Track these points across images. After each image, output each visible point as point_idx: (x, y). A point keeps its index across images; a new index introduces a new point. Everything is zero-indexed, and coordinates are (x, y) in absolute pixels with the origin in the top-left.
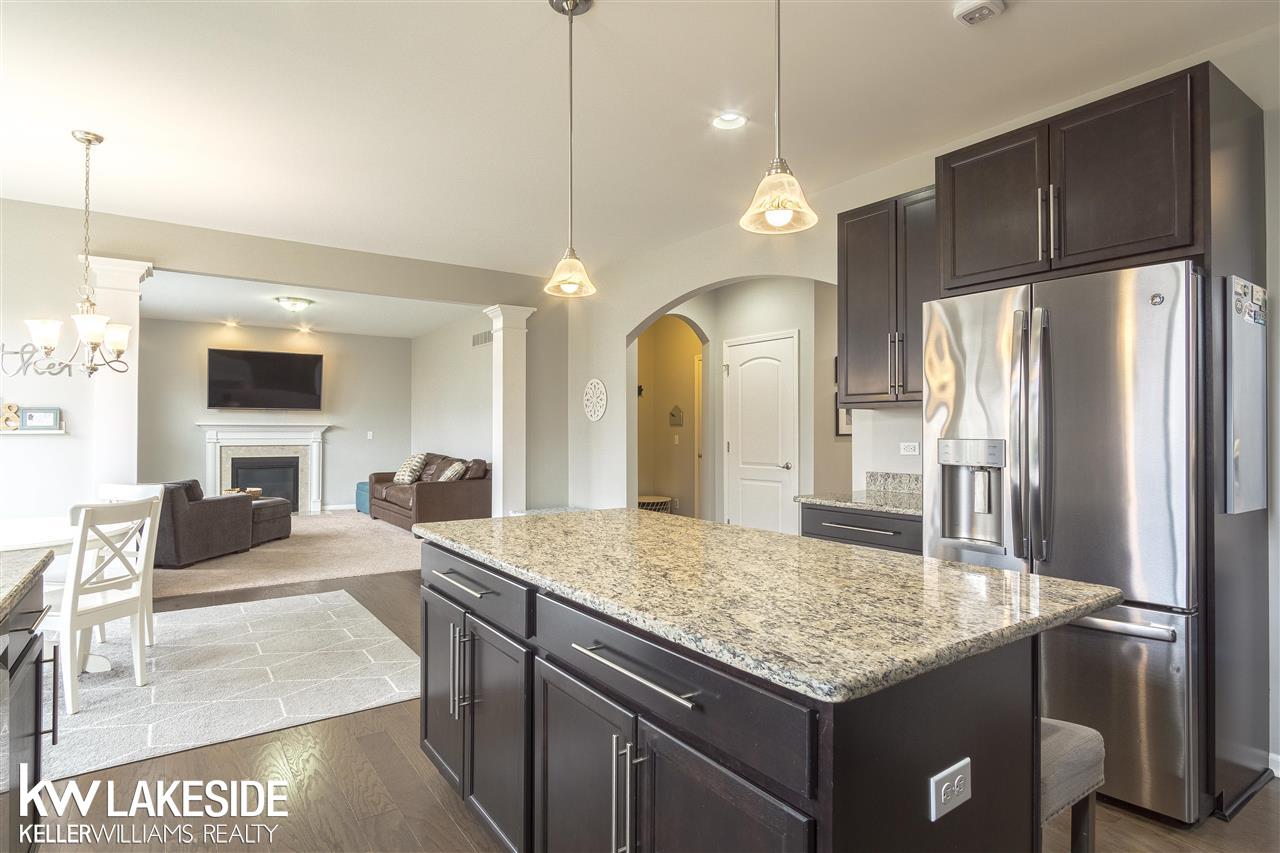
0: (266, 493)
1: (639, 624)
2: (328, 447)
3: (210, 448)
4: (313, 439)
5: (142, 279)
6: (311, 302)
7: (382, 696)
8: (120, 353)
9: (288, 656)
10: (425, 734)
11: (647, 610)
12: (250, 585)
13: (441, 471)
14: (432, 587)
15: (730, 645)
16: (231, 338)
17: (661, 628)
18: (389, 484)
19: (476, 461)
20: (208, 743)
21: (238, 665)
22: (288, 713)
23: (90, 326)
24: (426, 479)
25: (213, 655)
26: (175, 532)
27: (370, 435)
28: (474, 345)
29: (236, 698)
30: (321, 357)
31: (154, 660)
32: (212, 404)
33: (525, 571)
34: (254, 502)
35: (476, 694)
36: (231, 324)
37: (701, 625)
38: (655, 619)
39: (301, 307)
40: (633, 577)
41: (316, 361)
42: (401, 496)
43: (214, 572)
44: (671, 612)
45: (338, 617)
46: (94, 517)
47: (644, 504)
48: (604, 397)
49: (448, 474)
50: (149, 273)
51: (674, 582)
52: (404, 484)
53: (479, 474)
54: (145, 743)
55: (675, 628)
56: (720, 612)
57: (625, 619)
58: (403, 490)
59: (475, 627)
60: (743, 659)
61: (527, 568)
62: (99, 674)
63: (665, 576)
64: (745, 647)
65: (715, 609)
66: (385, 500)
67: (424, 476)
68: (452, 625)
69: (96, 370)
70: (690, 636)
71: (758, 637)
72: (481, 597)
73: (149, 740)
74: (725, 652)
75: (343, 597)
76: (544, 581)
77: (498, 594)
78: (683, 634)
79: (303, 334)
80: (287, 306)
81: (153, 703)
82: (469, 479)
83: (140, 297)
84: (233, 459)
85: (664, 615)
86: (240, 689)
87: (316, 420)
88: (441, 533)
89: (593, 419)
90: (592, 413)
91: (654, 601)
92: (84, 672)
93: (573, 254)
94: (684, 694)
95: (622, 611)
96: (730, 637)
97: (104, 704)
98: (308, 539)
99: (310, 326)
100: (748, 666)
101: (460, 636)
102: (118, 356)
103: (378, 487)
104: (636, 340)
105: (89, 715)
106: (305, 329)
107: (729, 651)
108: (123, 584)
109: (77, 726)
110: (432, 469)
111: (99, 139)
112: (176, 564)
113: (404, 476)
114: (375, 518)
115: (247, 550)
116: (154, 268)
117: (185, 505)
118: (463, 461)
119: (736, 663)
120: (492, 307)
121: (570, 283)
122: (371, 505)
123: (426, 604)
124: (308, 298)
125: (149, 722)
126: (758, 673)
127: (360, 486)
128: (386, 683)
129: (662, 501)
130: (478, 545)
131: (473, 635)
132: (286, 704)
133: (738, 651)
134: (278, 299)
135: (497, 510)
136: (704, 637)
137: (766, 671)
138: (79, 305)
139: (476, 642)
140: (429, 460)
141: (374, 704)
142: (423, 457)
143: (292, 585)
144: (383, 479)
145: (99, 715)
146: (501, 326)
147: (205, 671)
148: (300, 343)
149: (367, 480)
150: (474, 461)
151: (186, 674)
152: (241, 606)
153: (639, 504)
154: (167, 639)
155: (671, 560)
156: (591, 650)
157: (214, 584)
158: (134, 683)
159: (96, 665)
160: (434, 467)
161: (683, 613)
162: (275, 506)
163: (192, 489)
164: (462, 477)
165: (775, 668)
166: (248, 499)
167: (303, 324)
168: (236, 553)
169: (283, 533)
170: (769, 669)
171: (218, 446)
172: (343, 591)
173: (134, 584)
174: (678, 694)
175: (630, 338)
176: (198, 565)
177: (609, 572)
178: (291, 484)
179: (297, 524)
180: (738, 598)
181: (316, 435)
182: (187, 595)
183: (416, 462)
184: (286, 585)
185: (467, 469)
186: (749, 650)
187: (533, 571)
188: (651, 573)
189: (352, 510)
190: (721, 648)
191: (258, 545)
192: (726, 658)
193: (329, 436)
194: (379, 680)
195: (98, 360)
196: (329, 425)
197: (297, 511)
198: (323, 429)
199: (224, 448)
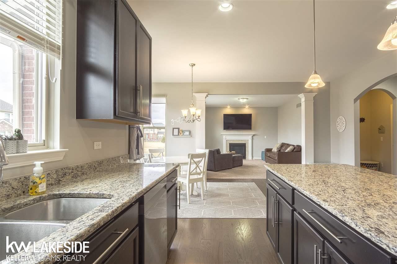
0: (236, 153)
1: (323, 206)
2: (254, 140)
3: (224, 140)
4: (249, 138)
5: (206, 98)
6: (247, 99)
7: (259, 215)
8: (199, 116)
9: (237, 199)
10: (268, 230)
11: (327, 201)
12: (231, 178)
13: (286, 148)
14: (269, 185)
15: (355, 221)
16: (229, 111)
17: (330, 209)
18: (270, 152)
19: (297, 146)
20: (214, 218)
21: (224, 199)
22: (234, 214)
23: (193, 110)
24: (282, 151)
25: (219, 195)
26: (214, 162)
27: (265, 137)
28: (297, 107)
29: (222, 207)
30: (251, 114)
31: (206, 194)
32: (224, 129)
33: (291, 182)
34: (233, 155)
35: (280, 220)
36: (229, 107)
37: (348, 211)
38: (329, 205)
39: (245, 100)
40: (330, 189)
41: (250, 115)
42: (273, 156)
43: (223, 173)
44: (337, 204)
45: (251, 190)
46: (193, 156)
47: (363, 164)
48: (345, 123)
49: (288, 149)
50: (207, 96)
51: (346, 193)
52: (275, 152)
53: (298, 150)
54: (201, 214)
55: (335, 210)
56: (360, 208)
57: (319, 204)
58: (274, 154)
59: (280, 199)
60: (360, 228)
61: (292, 181)
62: (195, 195)
63: (343, 191)
64: (362, 223)
65: (358, 206)
66: (269, 157)
67: (281, 150)
68: (272, 197)
69: (194, 121)
70: (340, 214)
71: (372, 220)
72: (279, 189)
73: (202, 214)
74: (353, 223)
75: (253, 184)
76: (296, 186)
77: (286, 189)
78: (338, 213)
79: (246, 108)
80: (241, 101)
81: (204, 205)
82: (295, 151)
83: (205, 102)
84: (229, 143)
85: (333, 204)
86: (224, 205)
87: (251, 133)
88: (271, 167)
89: (340, 131)
90: (340, 129)
91: (332, 199)
92: (192, 194)
93: (316, 73)
94: (339, 236)
95: (318, 200)
96: (358, 218)
97: (195, 202)
98: (247, 167)
99: (248, 106)
100: (362, 231)
101: (274, 201)
102: (199, 117)
103: (267, 153)
104: (359, 100)
105: (192, 204)
106: (247, 107)
107: (354, 223)
108: (199, 174)
109: (189, 206)
110: (284, 148)
111: (194, 65)
112: (214, 170)
113: (275, 150)
114: (267, 162)
115: (231, 168)
116: (208, 94)
117: (217, 155)
118: (293, 146)
119: (357, 229)
120: (300, 95)
121: (314, 83)
122: (265, 158)
123: (268, 189)
124: (247, 98)
125: (203, 209)
126: (366, 235)
127: (262, 152)
128: (261, 212)
129: (372, 163)
130: (280, 172)
131: (279, 201)
132: (234, 212)
133: (358, 224)
134: (239, 99)
135: (304, 162)
136: (346, 216)
137: (369, 235)
138: (191, 105)
139: (280, 203)
140: (283, 145)
141: (257, 217)
142: (281, 144)
143: (241, 179)
144: (269, 150)
145: (193, 205)
146: (304, 100)
147: (217, 199)
148: (246, 111)
149: (264, 151)
150: (297, 145)
151: (213, 199)
152: (227, 183)
153: (361, 163)
154: (210, 189)
155: (351, 185)
156: (309, 213)
157: (222, 177)
158: (201, 199)
159: (195, 193)
160: (284, 147)
161: (342, 205)
162: (239, 157)
163: (218, 151)
164: (293, 151)
165: (373, 234)
166: (231, 154)
167: (247, 105)
168: (229, 169)
169: (241, 165)
170: (370, 234)
172: (254, 183)
173: (201, 174)
174: (336, 236)
175: (355, 100)
176: (219, 171)
177: (321, 186)
178: (244, 151)
179: (245, 162)
180: (373, 204)
181: (250, 137)
182: (218, 179)
183: (278, 145)
184: (239, 179)
185: (295, 148)
186: (363, 225)
187: (293, 183)
188: (339, 189)
189: (260, 159)
190: (352, 221)
191: (234, 167)
192: (353, 226)
193: (254, 137)
194: (259, 210)
195: (195, 118)
196: (254, 134)
197: (245, 158)
198: (252, 135)
199: (227, 141)
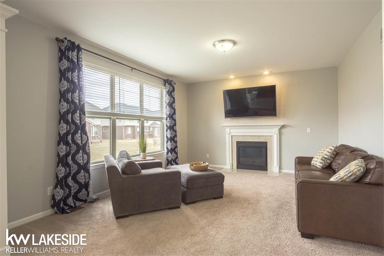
2: (283, 137)
3: (227, 136)
4: (273, 133)
6: (234, 42)
16: (235, 84)
27: (308, 130)
32: (228, 116)
36: (232, 77)
39: (228, 47)
49: (341, 174)
58: (314, 170)
67: (334, 164)
80: (219, 48)
84: (237, 142)
87: (276, 122)
99: (270, 70)
106: (267, 72)
110: (340, 159)
113: (318, 162)
115: (179, 207)
140: (340, 151)
144: (305, 161)
164: (359, 180)
169: (215, 196)
171: (230, 135)
181: (276, 131)
183: (327, 152)
185: (366, 171)
193: (284, 131)
196: (283, 124)
197: (267, 170)
198: (279, 127)
199: (233, 137)
